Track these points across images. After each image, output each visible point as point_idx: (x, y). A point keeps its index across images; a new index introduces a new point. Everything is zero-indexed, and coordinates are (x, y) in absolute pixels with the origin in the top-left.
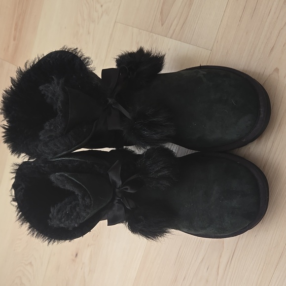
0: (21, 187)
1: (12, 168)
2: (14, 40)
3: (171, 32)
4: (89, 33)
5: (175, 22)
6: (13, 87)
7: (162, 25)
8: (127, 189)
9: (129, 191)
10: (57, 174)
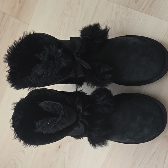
0: (18, 118)
1: (13, 105)
2: (20, 2)
3: (142, 8)
4: (79, 3)
5: (146, 2)
6: (14, 46)
7: (136, 3)
8: (85, 113)
9: (86, 114)
10: (43, 102)
